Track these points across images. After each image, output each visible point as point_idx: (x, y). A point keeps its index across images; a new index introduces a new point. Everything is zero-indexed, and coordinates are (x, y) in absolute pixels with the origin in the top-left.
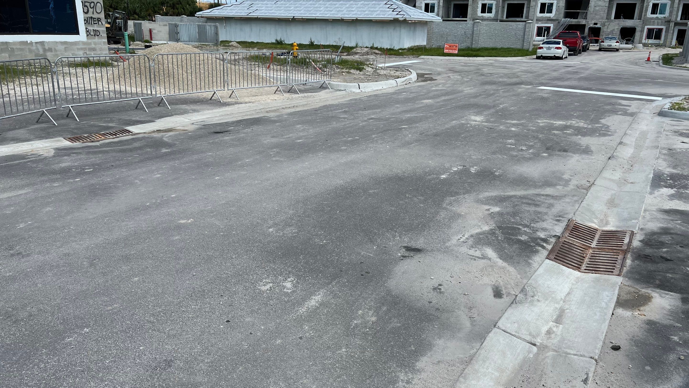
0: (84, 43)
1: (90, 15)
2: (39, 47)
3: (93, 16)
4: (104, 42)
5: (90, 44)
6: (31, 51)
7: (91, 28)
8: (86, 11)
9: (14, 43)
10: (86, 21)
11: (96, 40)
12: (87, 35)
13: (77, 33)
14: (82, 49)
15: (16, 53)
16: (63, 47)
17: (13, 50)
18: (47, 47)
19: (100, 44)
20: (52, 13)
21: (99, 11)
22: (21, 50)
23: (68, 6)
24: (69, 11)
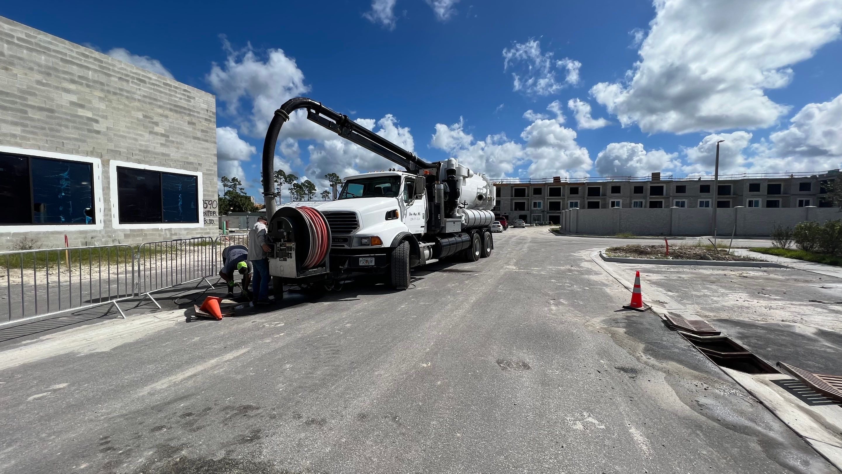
0: (201, 229)
1: (208, 209)
2: (167, 232)
3: (210, 210)
4: (216, 228)
5: (206, 229)
6: (160, 235)
7: (208, 218)
8: (205, 206)
9: (148, 230)
10: (205, 214)
11: (211, 226)
12: (205, 223)
13: (197, 221)
14: (199, 233)
15: (148, 237)
16: (186, 232)
17: (146, 235)
18: (173, 233)
19: (213, 229)
20: (180, 208)
21: (214, 207)
22: (152, 235)
23: (192, 203)
24: (193, 207)
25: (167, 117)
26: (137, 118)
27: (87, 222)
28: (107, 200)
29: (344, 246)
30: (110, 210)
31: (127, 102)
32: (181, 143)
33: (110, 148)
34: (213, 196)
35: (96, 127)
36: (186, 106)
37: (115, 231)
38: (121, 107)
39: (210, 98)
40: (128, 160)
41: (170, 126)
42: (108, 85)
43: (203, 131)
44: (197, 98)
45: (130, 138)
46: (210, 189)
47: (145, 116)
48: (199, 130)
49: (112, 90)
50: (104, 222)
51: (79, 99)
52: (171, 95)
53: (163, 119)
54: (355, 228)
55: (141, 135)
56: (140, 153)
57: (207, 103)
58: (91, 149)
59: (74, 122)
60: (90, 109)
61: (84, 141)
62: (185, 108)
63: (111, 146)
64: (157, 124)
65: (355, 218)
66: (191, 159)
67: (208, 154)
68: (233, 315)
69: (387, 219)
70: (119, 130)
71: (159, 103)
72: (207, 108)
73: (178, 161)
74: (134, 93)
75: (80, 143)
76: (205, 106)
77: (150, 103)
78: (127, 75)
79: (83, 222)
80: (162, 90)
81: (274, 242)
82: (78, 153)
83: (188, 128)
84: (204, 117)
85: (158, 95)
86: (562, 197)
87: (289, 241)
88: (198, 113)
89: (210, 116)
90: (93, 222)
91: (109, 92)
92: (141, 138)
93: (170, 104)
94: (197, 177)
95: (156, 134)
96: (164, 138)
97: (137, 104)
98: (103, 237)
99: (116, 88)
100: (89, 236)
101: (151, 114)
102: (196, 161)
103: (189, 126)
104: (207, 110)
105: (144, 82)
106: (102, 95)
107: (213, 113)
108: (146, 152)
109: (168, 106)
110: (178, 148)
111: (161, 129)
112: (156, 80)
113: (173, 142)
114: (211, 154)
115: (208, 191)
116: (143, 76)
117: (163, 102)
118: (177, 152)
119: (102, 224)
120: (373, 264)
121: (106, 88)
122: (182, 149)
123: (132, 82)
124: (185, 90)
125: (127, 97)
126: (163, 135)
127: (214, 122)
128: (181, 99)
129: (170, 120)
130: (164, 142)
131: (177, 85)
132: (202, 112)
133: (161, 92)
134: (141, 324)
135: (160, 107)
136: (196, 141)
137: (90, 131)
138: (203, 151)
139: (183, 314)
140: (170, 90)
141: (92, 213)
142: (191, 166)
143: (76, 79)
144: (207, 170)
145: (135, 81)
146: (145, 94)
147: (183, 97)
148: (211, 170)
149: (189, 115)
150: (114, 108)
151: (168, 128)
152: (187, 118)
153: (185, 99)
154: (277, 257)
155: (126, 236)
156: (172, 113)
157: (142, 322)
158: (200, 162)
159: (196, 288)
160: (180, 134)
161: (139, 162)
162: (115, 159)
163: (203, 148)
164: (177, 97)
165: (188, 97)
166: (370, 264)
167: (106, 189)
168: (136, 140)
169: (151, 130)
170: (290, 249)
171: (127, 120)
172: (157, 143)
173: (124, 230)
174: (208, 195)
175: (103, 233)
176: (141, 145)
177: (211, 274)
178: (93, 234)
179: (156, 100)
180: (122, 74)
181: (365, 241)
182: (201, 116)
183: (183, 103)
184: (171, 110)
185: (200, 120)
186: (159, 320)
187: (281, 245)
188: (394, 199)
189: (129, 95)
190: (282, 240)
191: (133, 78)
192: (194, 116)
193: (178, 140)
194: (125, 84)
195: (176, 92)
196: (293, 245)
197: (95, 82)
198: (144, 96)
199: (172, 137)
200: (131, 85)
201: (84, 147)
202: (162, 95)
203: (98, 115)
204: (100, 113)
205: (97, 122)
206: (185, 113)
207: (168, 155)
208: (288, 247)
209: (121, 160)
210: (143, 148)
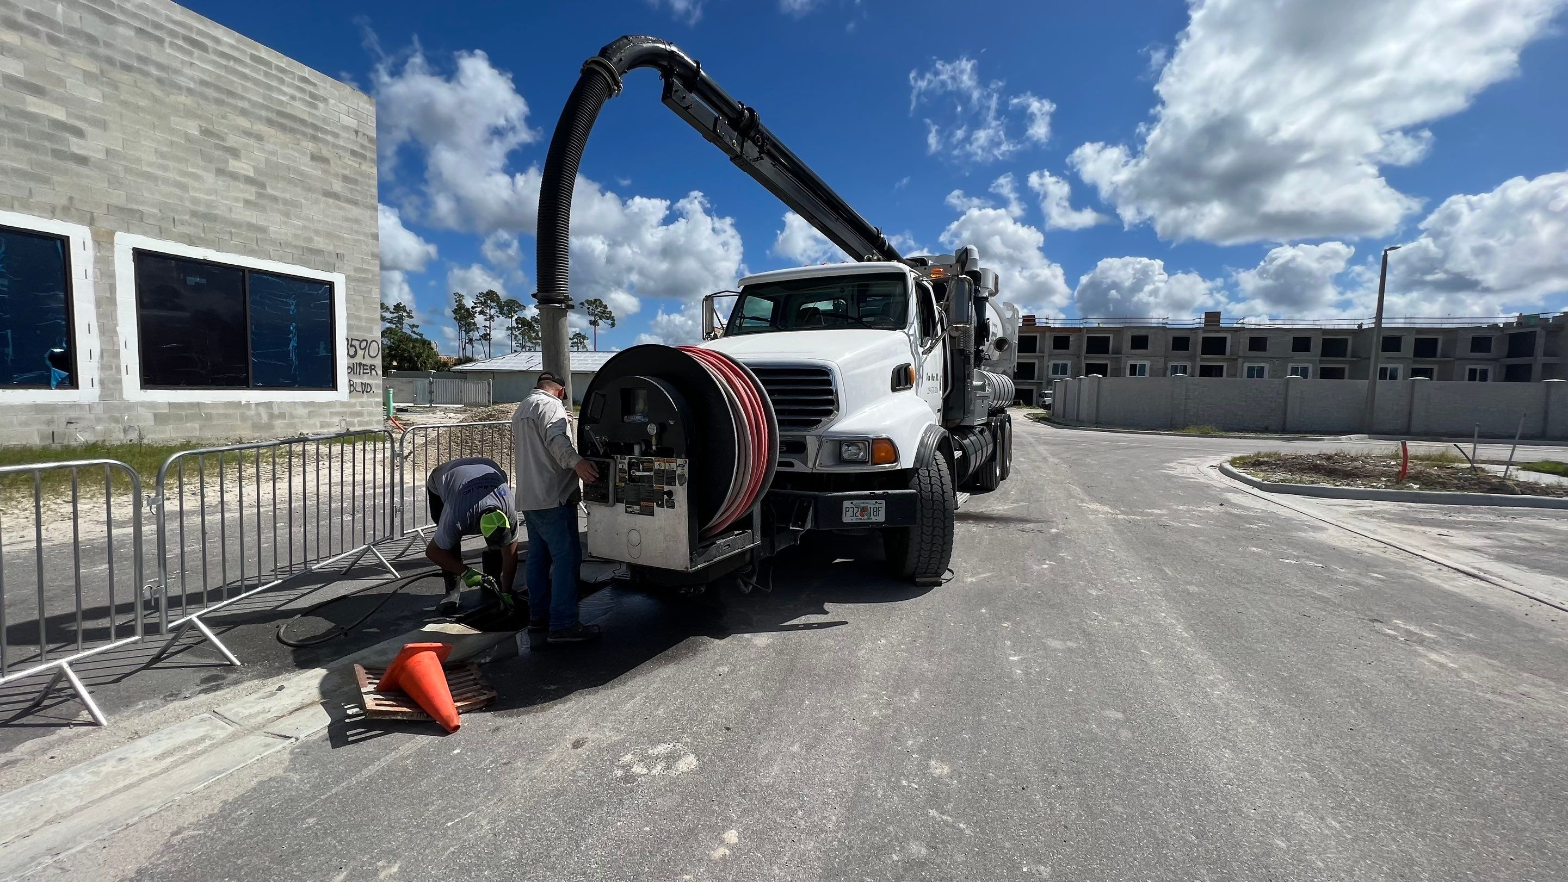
0: (343, 404)
1: (358, 360)
2: (262, 411)
3: (364, 362)
4: (377, 403)
5: (354, 405)
6: (244, 418)
7: (357, 380)
8: (352, 353)
9: (214, 405)
10: (351, 369)
11: (365, 398)
12: (350, 392)
13: (334, 387)
14: (338, 414)
15: (215, 422)
16: (306, 411)
17: (209, 417)
18: (276, 412)
19: (370, 405)
20: (293, 356)
21: (373, 354)
22: (226, 416)
23: (322, 346)
24: (323, 353)
25: (259, 138)
26: (186, 133)
27: (54, 383)
28: (108, 330)
29: (791, 465)
30: (116, 354)
31: (158, 93)
32: (295, 204)
33: (114, 201)
34: (371, 330)
35: (76, 146)
36: (306, 117)
37: (130, 407)
38: (143, 103)
39: (361, 104)
40: (162, 234)
41: (266, 159)
42: (107, 45)
43: (345, 179)
44: (332, 101)
45: (166, 181)
46: (363, 314)
47: (206, 132)
48: (336, 175)
49: (118, 57)
50: (102, 382)
51: (27, 71)
52: (269, 87)
53: (252, 142)
54: (829, 413)
55: (196, 177)
56: (194, 220)
57: (356, 114)
58: (64, 201)
59: (15, 128)
60: (62, 101)
61: (46, 181)
62: (303, 122)
63: (118, 197)
64: (234, 152)
65: (829, 383)
66: (320, 243)
67: (357, 232)
68: (490, 706)
69: (894, 389)
70: (139, 160)
71: (240, 104)
72: (355, 126)
73: (288, 245)
74: (177, 72)
75: (32, 185)
76: (352, 122)
77: (219, 102)
78: (158, 26)
79: (43, 383)
80: (247, 71)
81: (606, 455)
82: (26, 207)
83: (313, 170)
84: (350, 146)
85: (237, 84)
86: (1037, 354)
87: (667, 452)
88: (336, 136)
89: (362, 146)
90: (72, 382)
91: (110, 61)
92: (196, 184)
93: (268, 108)
94: (331, 284)
95: (234, 176)
96: (253, 189)
97: (183, 99)
98: (99, 420)
99: (128, 54)
100: (63, 417)
101: (216, 128)
102: (331, 248)
103: (314, 163)
104: (357, 132)
105: (203, 48)
106: (92, 67)
107: (371, 140)
108: (209, 217)
109: (264, 113)
110: (287, 215)
111: (245, 166)
112: (232, 46)
113: (275, 199)
114: (365, 234)
115: (359, 318)
116: (200, 33)
117: (249, 100)
118: (285, 223)
119: (97, 390)
120: (881, 518)
121: (102, 51)
122: (298, 217)
123: (171, 44)
124: (304, 80)
125: (160, 81)
126: (249, 181)
127: (372, 160)
128: (293, 98)
129: (269, 146)
130: (253, 198)
131: (283, 65)
132: (343, 134)
133: (244, 77)
134: (163, 756)
135: (244, 112)
136: (331, 201)
137: (57, 154)
138: (345, 224)
139: (315, 694)
140: (266, 74)
141: (68, 362)
142: (319, 258)
143: (21, 18)
144: (356, 270)
145: (180, 42)
146: (208, 79)
147: (298, 94)
148: (364, 271)
149: (314, 138)
150: (124, 104)
151: (262, 166)
152: (310, 146)
153: (301, 99)
154: (619, 500)
155: (160, 419)
156: (272, 131)
157: (166, 744)
158: (338, 251)
159: (350, 573)
160: (290, 181)
161: (192, 242)
162: (128, 231)
163: (347, 219)
164: (285, 94)
165: (313, 96)
166: (874, 519)
167: (106, 303)
168: (183, 187)
169: (221, 166)
170: (670, 478)
171: (159, 135)
172: (236, 199)
173: (152, 405)
174: (359, 328)
175: (99, 410)
176: (195, 201)
177: (387, 534)
178: (73, 414)
179: (231, 94)
180: (146, 21)
181: (848, 452)
182: (342, 143)
183: (299, 109)
184: (270, 122)
185: (340, 152)
186: (230, 729)
187: (631, 465)
188: (899, 334)
189: (163, 75)
190: (637, 449)
191: (172, 33)
192: (326, 142)
193: (288, 196)
194: (152, 46)
195: (282, 81)
196: (680, 466)
197: (73, 32)
198: (203, 83)
199: (273, 189)
200: (168, 51)
201: (43, 194)
202: (249, 84)
203: (85, 119)
204: (89, 113)
205: (79, 133)
206: (304, 134)
207: (263, 230)
208: (659, 473)
209: (145, 233)
210: (202, 209)
